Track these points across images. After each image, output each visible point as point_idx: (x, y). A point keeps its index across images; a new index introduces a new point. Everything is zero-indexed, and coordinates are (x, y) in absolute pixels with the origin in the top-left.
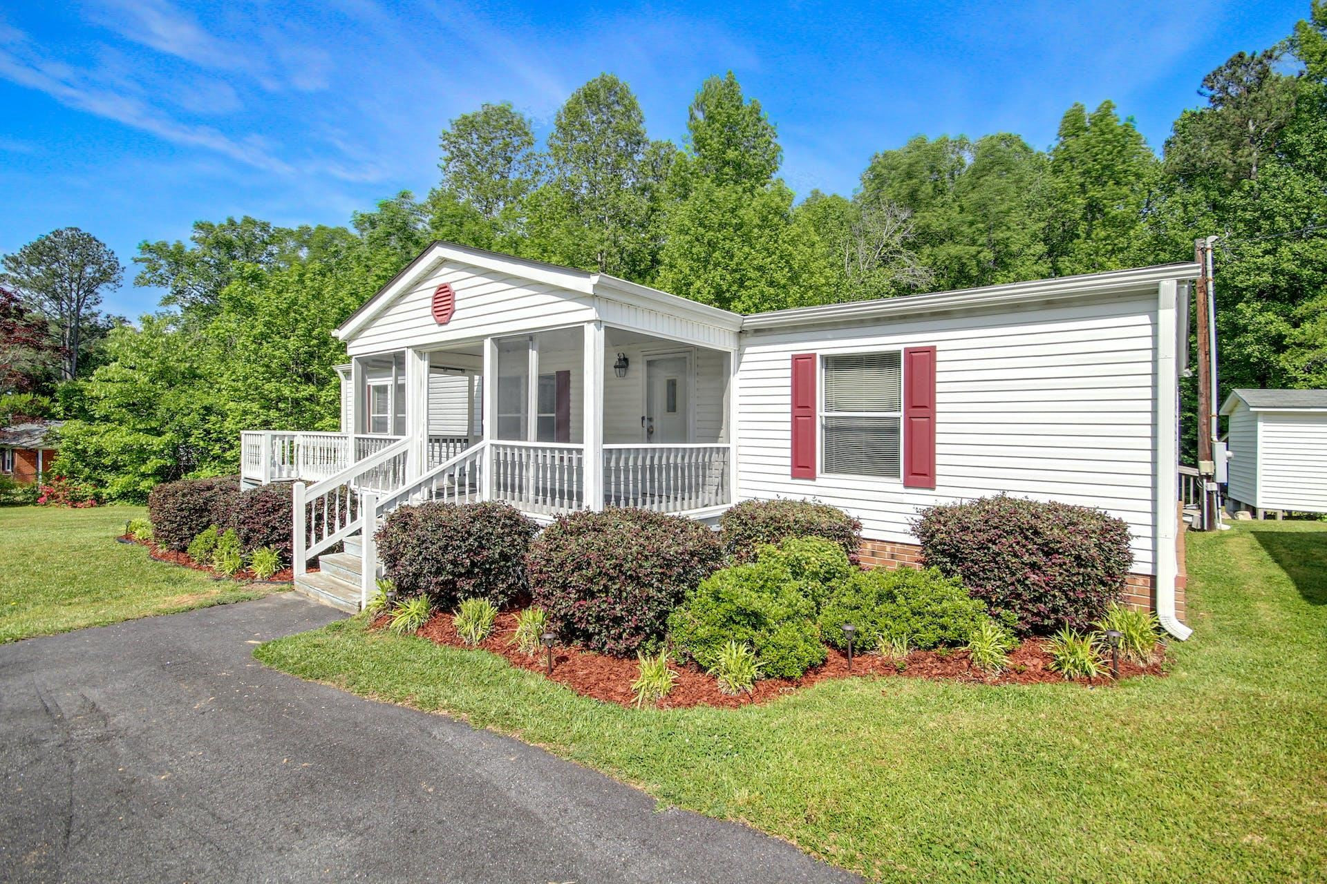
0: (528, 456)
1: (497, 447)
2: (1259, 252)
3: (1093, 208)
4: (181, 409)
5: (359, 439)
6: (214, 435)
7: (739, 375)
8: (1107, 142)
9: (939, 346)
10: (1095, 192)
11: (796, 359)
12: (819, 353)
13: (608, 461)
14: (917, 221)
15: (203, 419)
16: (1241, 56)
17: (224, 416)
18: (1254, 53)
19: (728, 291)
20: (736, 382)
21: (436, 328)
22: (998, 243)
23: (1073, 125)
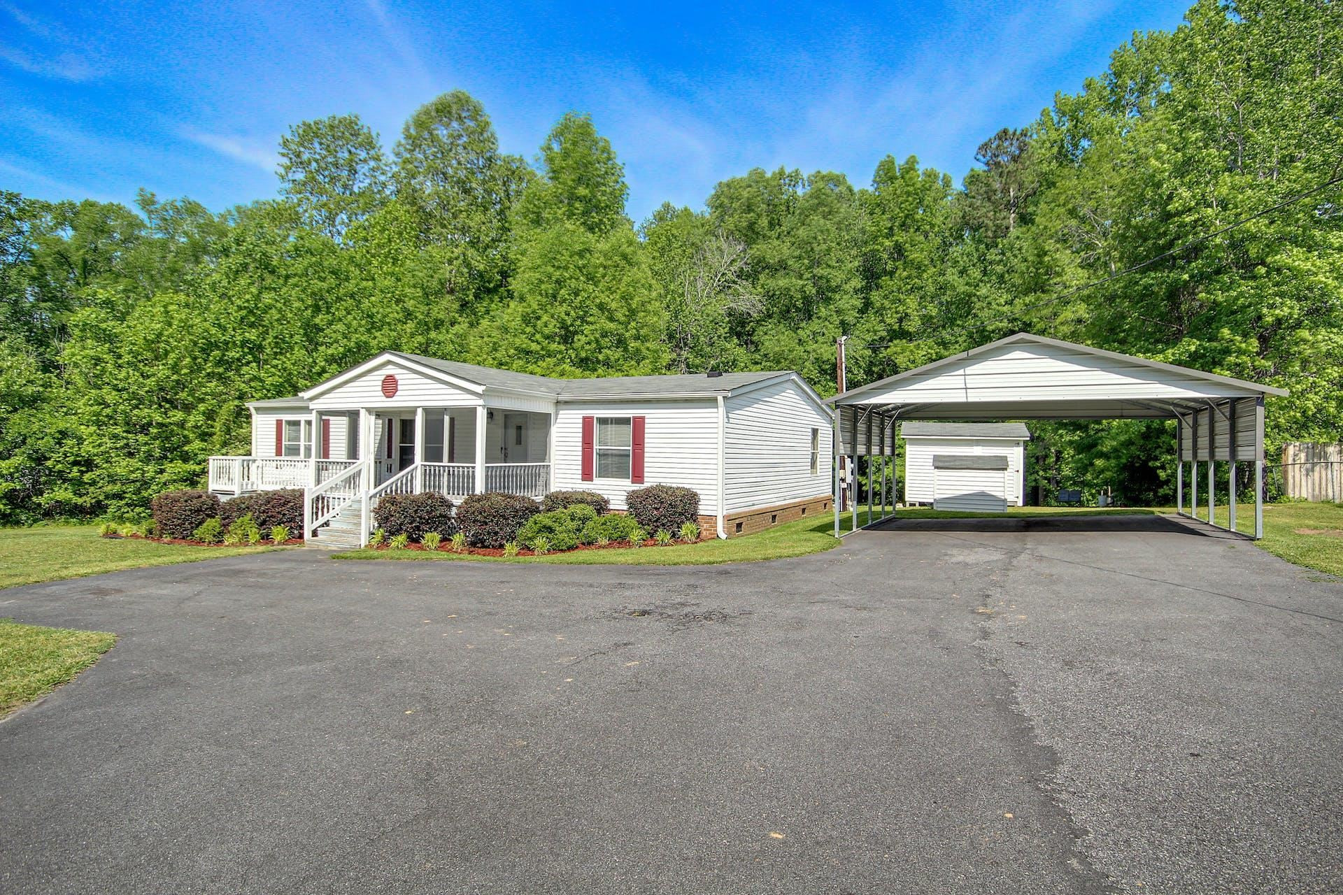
0: (444, 471)
1: (425, 466)
2: (1002, 301)
3: (899, 251)
4: (34, 433)
5: (318, 462)
6: (72, 459)
7: (557, 425)
8: (908, 194)
9: (647, 416)
10: (901, 237)
11: (584, 418)
12: (596, 416)
13: (488, 472)
14: (752, 252)
15: (60, 443)
16: (1005, 132)
17: (80, 440)
18: (1016, 130)
19: (572, 325)
20: (555, 430)
21: (384, 399)
22: (821, 278)
23: (886, 174)
